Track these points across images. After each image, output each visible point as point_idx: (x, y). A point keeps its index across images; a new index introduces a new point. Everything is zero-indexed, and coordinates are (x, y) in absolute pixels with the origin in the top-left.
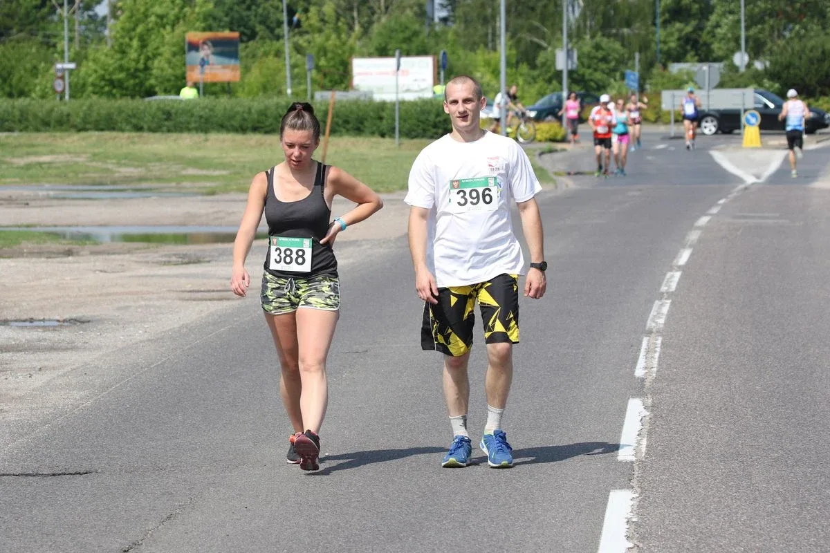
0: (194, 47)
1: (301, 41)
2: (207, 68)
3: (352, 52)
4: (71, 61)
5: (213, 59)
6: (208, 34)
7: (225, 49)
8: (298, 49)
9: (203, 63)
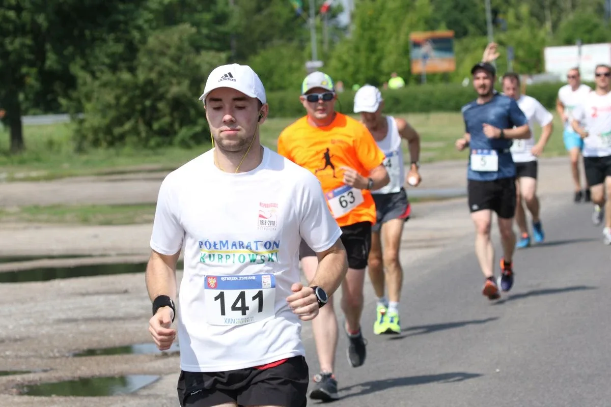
0: (417, 45)
1: (502, 37)
2: (429, 62)
3: (544, 44)
4: (318, 59)
5: (433, 54)
6: (429, 34)
7: (442, 45)
8: (501, 43)
9: (425, 57)
